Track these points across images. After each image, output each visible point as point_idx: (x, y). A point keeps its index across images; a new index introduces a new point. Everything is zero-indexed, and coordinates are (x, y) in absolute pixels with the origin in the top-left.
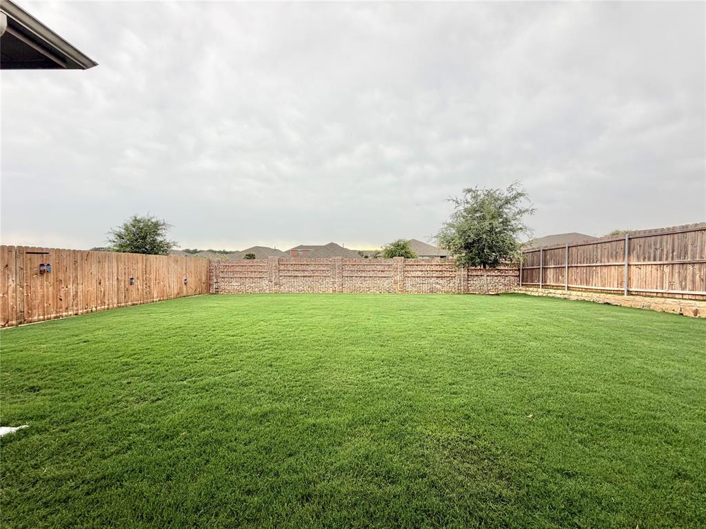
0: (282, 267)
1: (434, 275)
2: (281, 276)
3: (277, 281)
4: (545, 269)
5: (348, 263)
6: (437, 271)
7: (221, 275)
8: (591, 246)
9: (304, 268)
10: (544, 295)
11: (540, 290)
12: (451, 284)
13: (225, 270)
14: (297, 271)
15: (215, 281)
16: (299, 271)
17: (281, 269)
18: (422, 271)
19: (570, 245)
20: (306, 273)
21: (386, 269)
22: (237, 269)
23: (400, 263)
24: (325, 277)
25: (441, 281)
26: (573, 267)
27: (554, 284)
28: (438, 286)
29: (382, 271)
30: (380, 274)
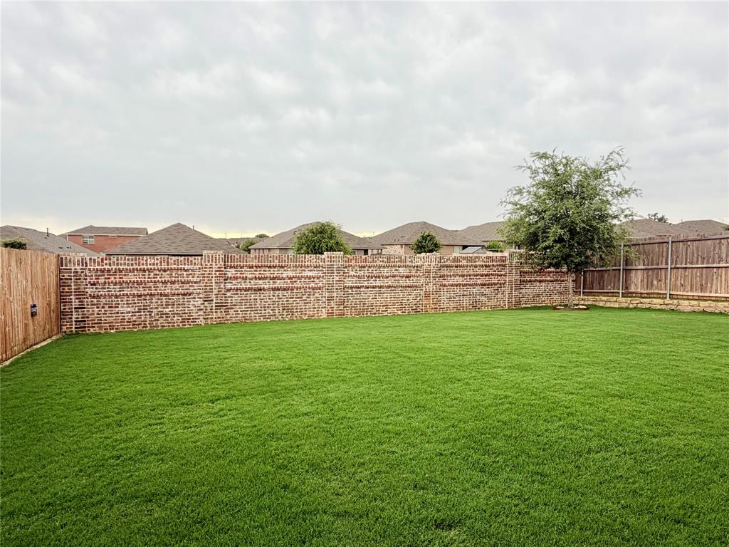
0: (231, 273)
1: (479, 282)
2: (229, 290)
3: (221, 299)
4: (627, 271)
5: (353, 263)
6: (482, 275)
7: (90, 291)
8: (710, 242)
9: (276, 272)
10: (631, 306)
11: (621, 299)
12: (500, 296)
13: (102, 280)
14: (260, 279)
15: (75, 303)
16: (265, 278)
17: (229, 275)
18: (463, 276)
19: (674, 240)
20: (279, 284)
21: (413, 273)
22: (132, 277)
23: (433, 264)
24: (313, 289)
25: (487, 291)
26: (678, 268)
27: (643, 291)
28: (483, 299)
29: (407, 277)
30: (403, 282)
